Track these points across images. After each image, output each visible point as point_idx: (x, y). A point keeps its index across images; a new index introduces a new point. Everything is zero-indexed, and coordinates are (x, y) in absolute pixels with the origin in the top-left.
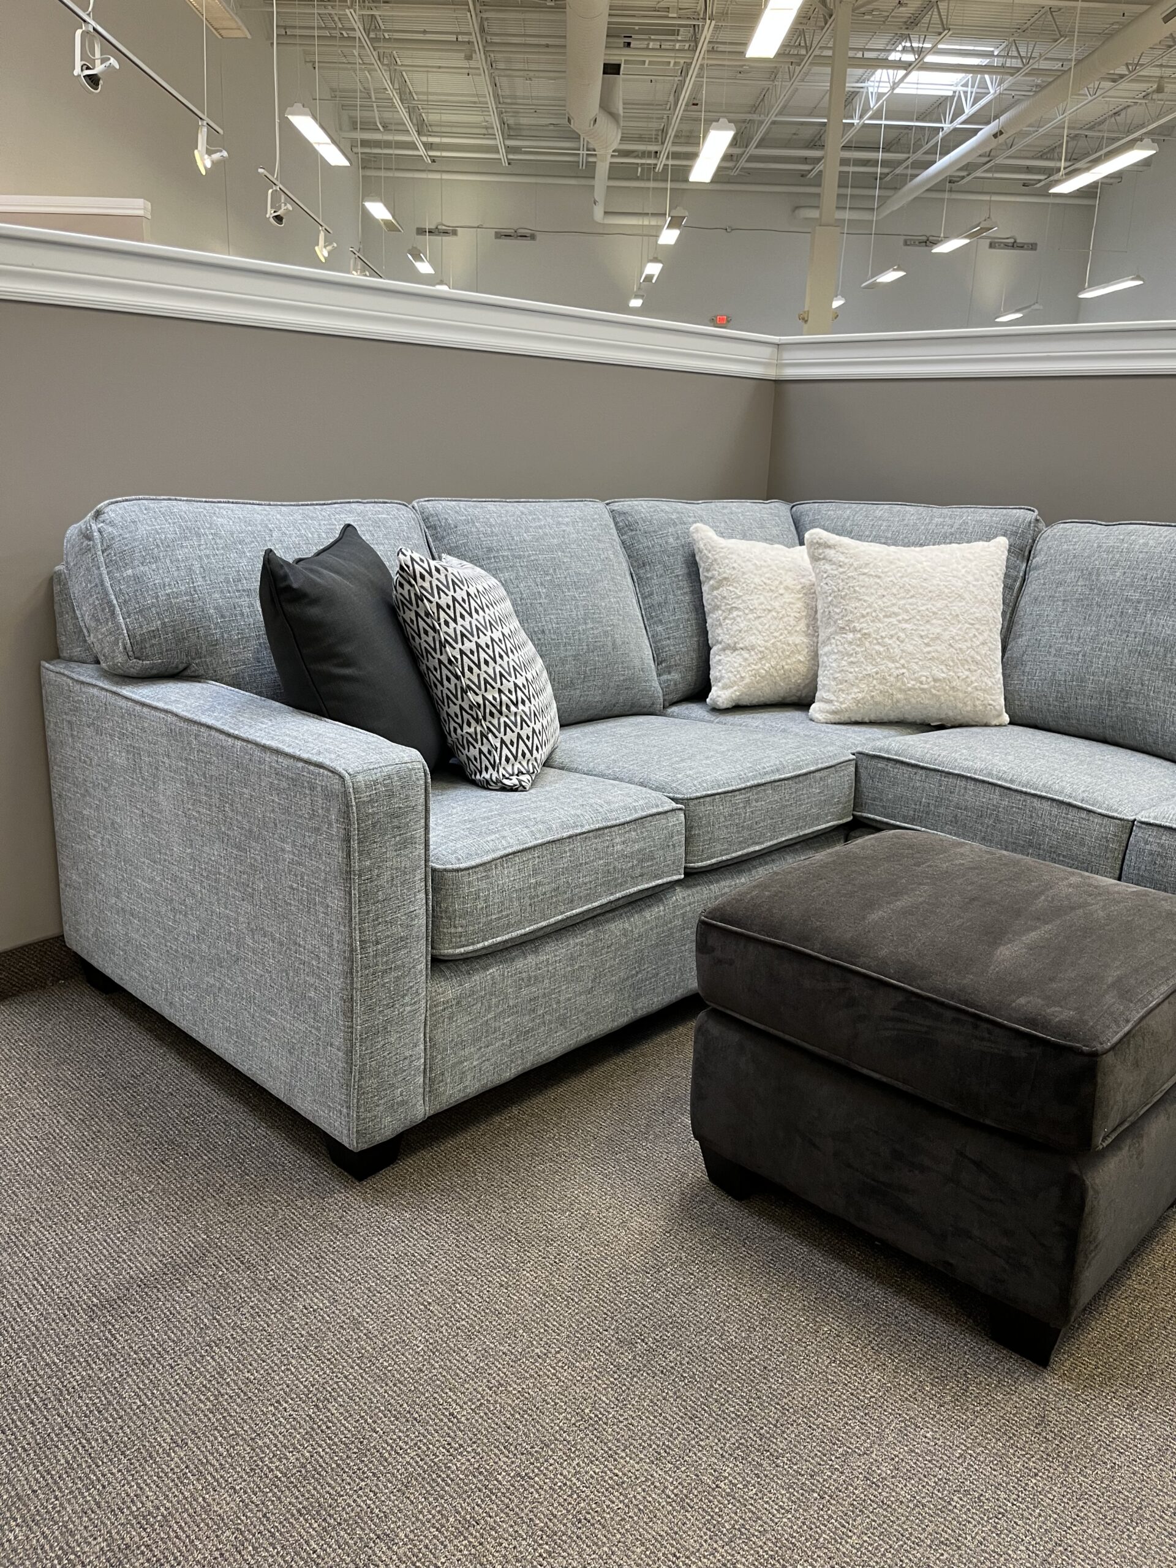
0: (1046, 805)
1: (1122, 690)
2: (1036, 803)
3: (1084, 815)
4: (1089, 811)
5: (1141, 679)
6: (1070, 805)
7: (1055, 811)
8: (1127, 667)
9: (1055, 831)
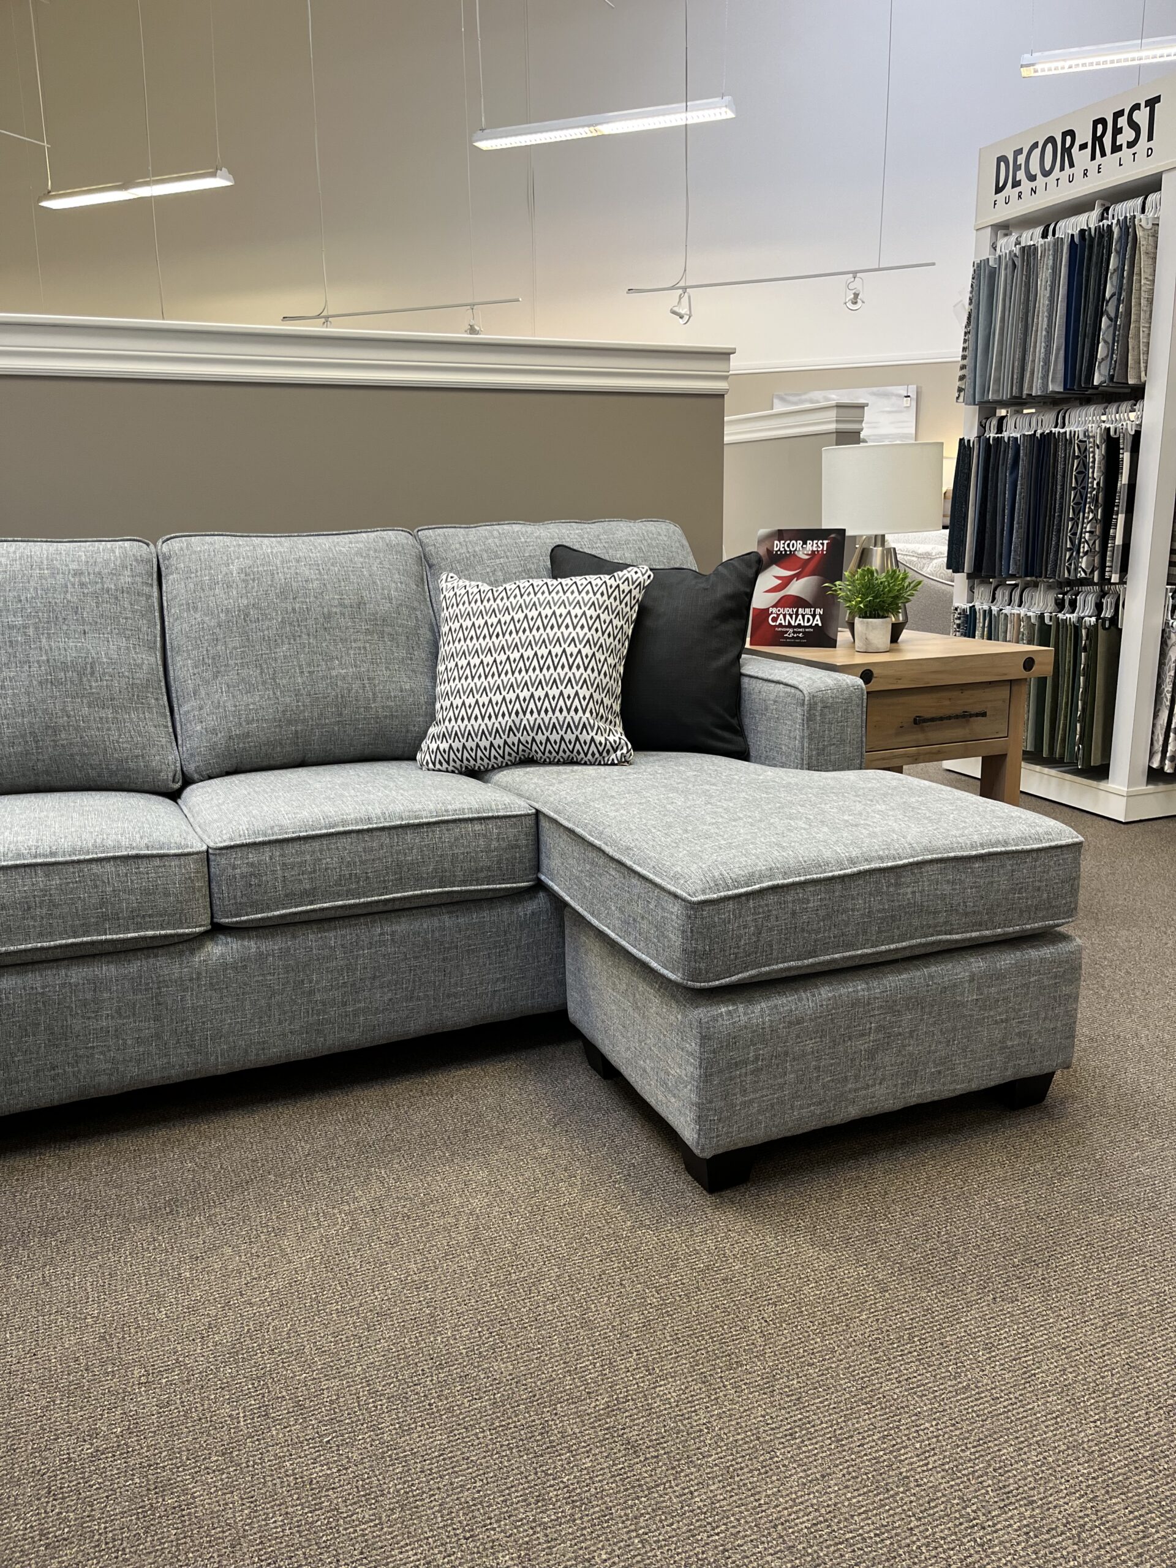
0: (109, 867)
1: (48, 727)
2: (96, 869)
3: (157, 862)
4: (161, 856)
5: (63, 710)
6: (137, 857)
7: (122, 870)
8: (44, 701)
9: (131, 892)
